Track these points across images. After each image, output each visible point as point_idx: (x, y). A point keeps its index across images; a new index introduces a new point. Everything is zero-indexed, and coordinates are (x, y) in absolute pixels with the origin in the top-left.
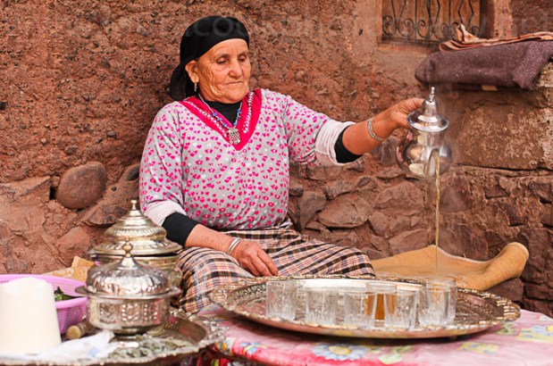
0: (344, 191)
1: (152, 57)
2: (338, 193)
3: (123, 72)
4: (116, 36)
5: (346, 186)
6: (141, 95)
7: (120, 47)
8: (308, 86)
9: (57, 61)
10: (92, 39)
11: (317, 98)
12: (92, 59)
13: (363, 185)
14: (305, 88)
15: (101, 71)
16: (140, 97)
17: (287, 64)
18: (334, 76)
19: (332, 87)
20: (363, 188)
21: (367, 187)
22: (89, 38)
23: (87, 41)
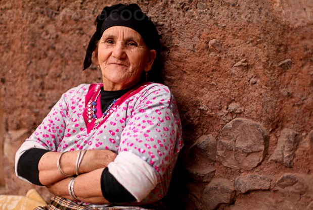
0: (257, 187)
1: (81, 39)
2: (248, 188)
3: (62, 52)
4: (59, 24)
5: (262, 182)
6: (73, 70)
7: (62, 32)
8: (223, 57)
9: (26, 48)
10: (45, 29)
11: (233, 71)
12: (44, 44)
13: (286, 186)
14: (219, 59)
15: (51, 53)
16: (72, 73)
17: (198, 33)
18: (256, 42)
19: (253, 56)
20: (286, 189)
21: (291, 189)
22: (43, 27)
23: (41, 30)
